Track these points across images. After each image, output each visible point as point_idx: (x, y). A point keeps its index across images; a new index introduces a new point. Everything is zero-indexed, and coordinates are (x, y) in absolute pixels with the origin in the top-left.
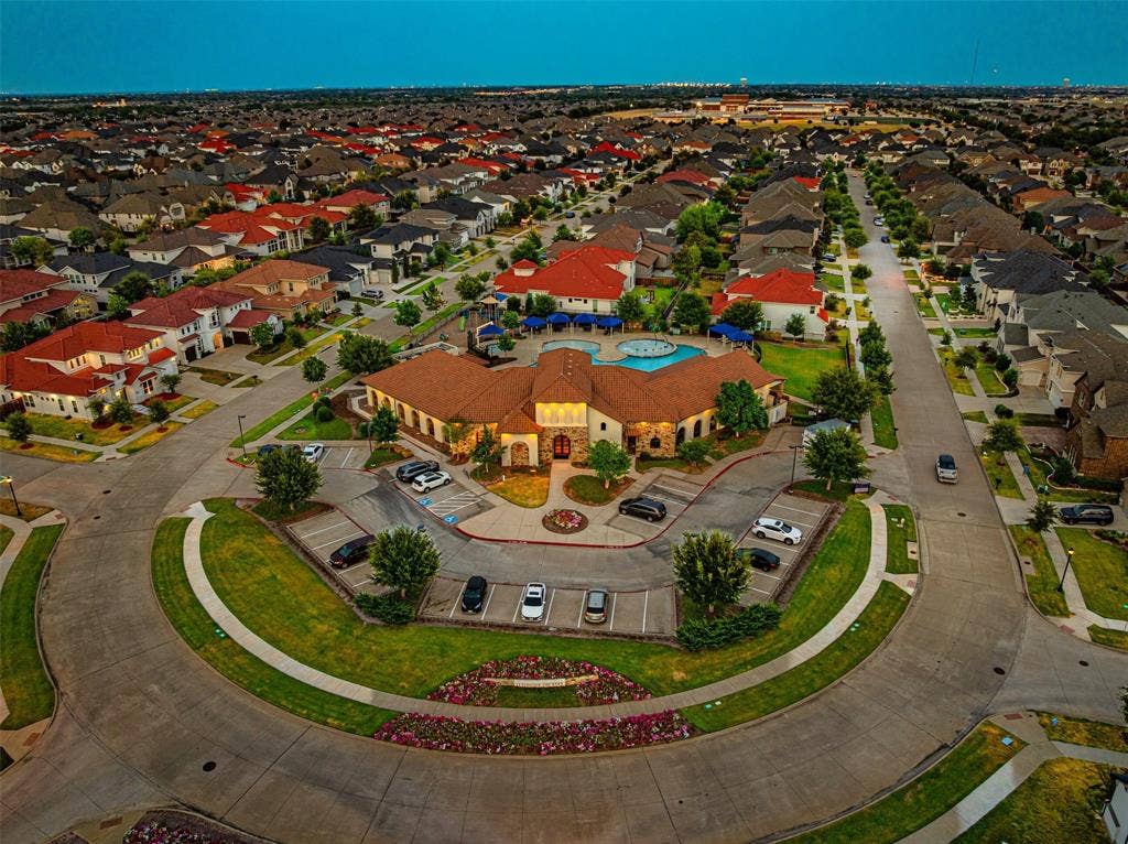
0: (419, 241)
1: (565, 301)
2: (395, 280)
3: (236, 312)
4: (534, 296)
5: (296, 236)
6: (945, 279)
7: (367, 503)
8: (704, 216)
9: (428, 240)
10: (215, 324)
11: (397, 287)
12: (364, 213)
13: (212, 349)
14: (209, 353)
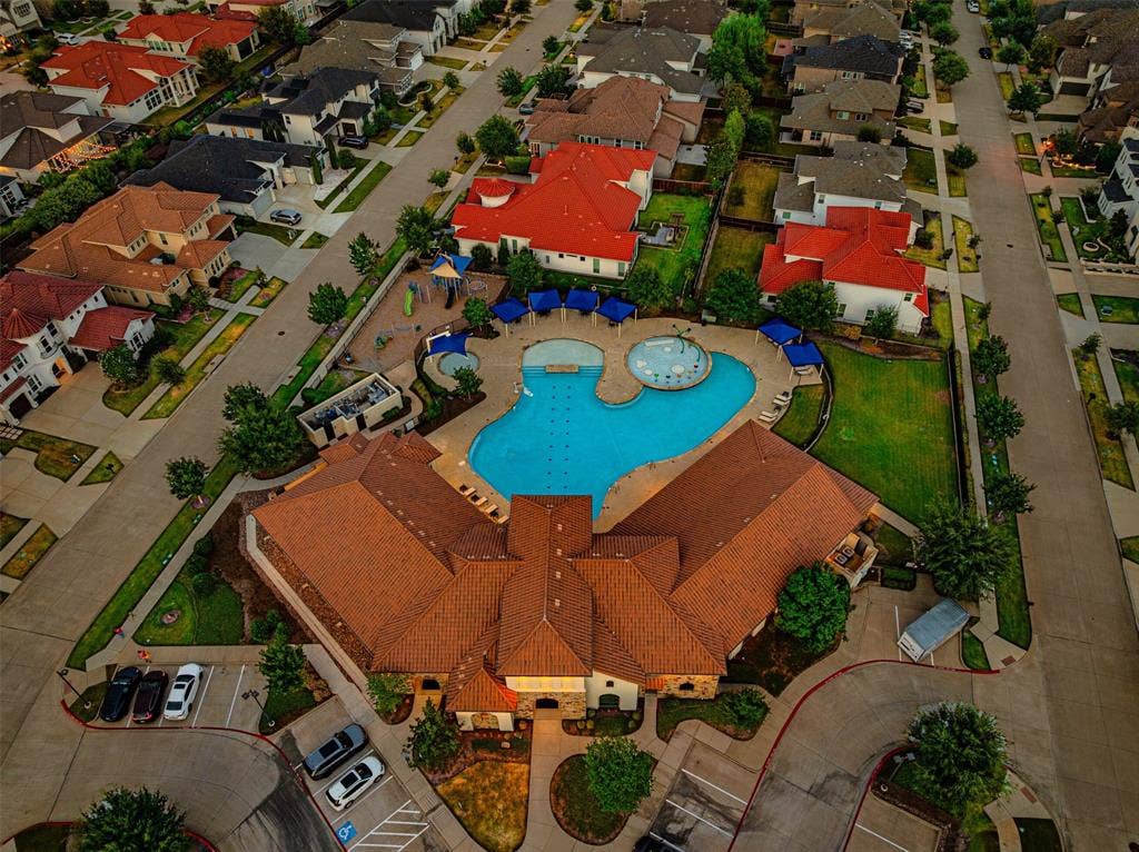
0: (351, 97)
1: (554, 256)
2: (319, 180)
3: (79, 319)
4: (510, 243)
5: (184, 77)
6: (1074, 161)
7: (260, 830)
8: (746, 36)
9: (363, 94)
10: (49, 349)
11: (322, 193)
12: (279, 22)
13: (52, 380)
14: (51, 390)
